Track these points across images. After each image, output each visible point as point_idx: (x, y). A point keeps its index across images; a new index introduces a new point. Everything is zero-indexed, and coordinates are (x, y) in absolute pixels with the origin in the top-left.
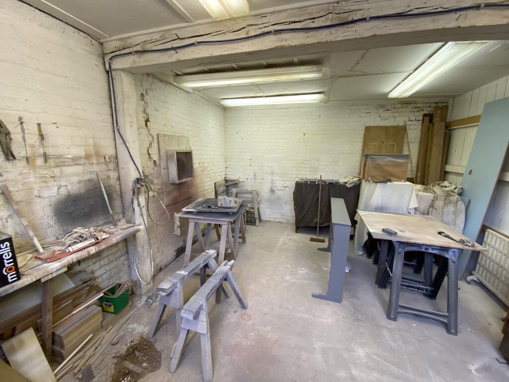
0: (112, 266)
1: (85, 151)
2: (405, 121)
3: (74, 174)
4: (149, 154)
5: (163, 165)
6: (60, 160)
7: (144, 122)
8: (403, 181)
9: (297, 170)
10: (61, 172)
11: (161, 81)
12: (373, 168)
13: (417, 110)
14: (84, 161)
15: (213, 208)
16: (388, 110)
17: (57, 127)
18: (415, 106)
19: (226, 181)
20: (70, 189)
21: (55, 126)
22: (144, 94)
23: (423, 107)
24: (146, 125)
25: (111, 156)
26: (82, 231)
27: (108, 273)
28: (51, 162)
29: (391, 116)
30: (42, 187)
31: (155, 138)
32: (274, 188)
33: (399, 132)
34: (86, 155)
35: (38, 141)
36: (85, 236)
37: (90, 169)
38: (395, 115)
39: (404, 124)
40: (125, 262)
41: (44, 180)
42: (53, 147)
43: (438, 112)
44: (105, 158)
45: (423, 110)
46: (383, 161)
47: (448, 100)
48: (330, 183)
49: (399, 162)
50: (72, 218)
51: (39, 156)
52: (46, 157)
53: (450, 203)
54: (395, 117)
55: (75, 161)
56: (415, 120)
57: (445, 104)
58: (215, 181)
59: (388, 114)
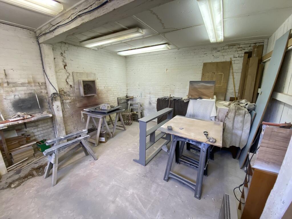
0: (44, 132)
1: (28, 80)
2: (231, 58)
3: (22, 90)
4: (67, 82)
5: (76, 87)
6: (15, 84)
7: (63, 67)
8: (211, 98)
9: (163, 92)
10: (16, 89)
11: (74, 46)
12: (192, 90)
13: (240, 49)
14: (27, 85)
15: (97, 110)
16: (219, 51)
17: (13, 71)
18: (238, 47)
19: (127, 97)
20: (20, 97)
21: (12, 70)
22: (63, 53)
23: (244, 47)
24: (65, 68)
25: (43, 83)
26: (20, 114)
27: (42, 134)
28: (11, 85)
29: (221, 55)
30: (7, 95)
31: (71, 74)
32: (151, 102)
33: (227, 66)
34: (28, 82)
35: (5, 77)
36: (21, 116)
37: (31, 88)
38: (224, 54)
39: (230, 60)
40: (52, 131)
41: (7, 92)
42: (12, 79)
43: (255, 49)
44: (39, 83)
45: (244, 49)
46: (198, 86)
47: (264, 40)
48: (174, 100)
49: (209, 86)
50: (22, 108)
51: (5, 83)
52: (8, 83)
53: (239, 114)
54: (224, 56)
55: (23, 84)
56: (239, 57)
57: (262, 44)
58: (118, 97)
59: (219, 53)
